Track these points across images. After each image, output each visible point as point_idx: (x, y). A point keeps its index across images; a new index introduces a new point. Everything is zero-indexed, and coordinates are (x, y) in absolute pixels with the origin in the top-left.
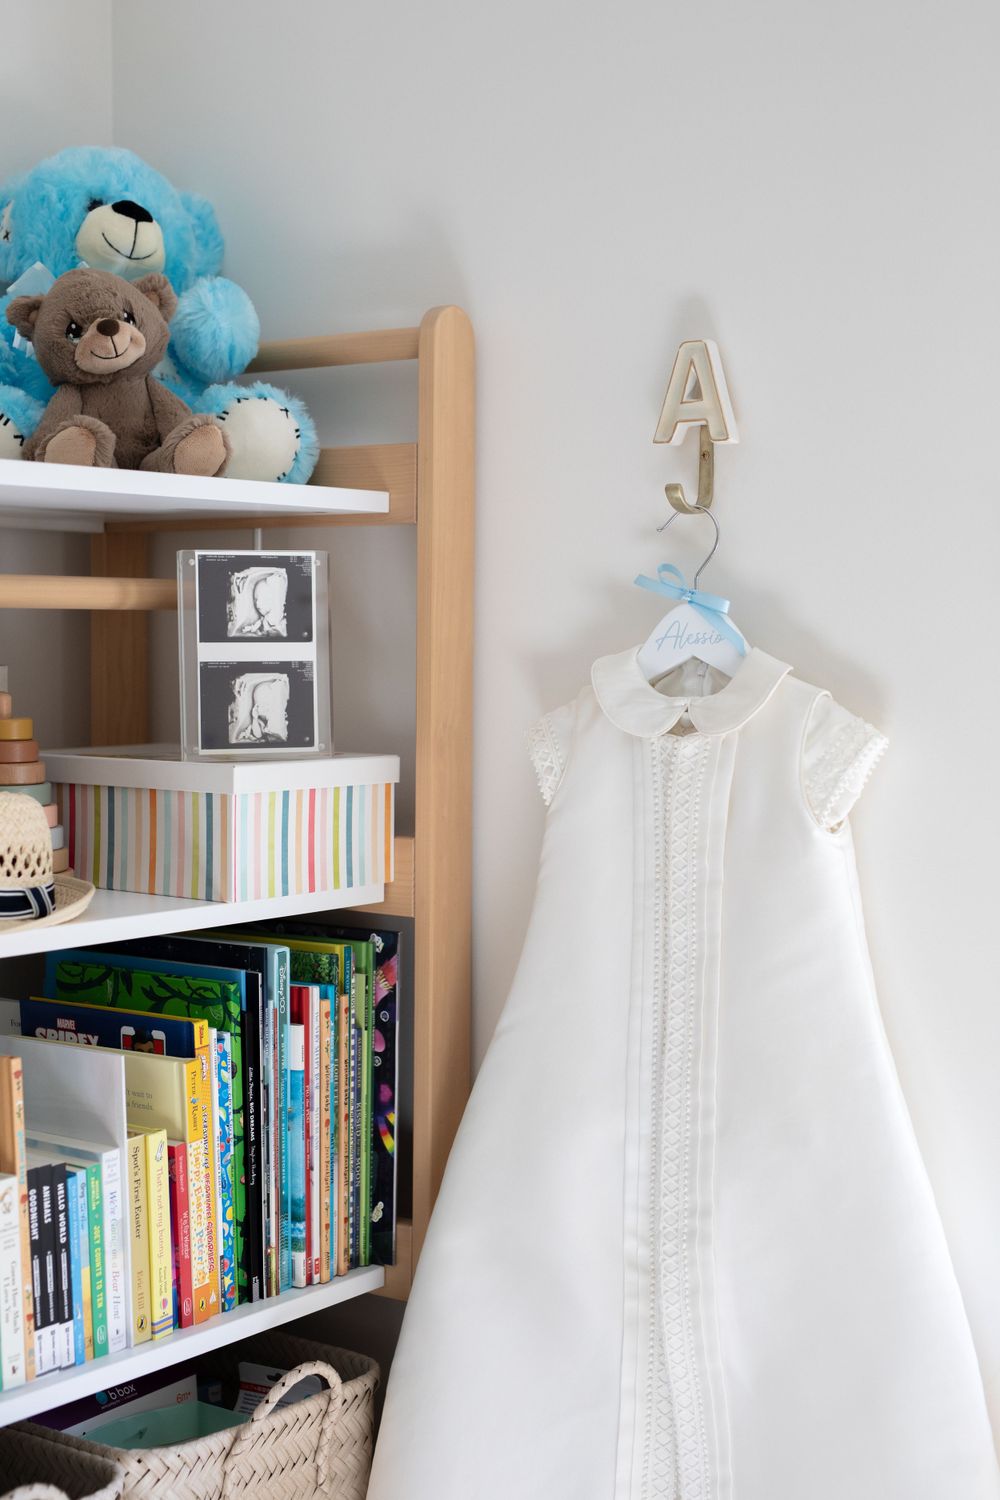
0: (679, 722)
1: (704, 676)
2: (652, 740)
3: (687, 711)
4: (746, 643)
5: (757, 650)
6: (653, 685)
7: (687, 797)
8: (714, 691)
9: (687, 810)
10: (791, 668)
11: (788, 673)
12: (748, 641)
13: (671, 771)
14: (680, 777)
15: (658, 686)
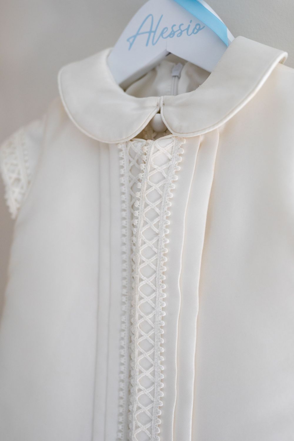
0: (150, 124)
1: (179, 77)
2: (120, 147)
3: (159, 112)
4: (228, 32)
5: (241, 39)
6: (125, 90)
7: (157, 210)
8: (191, 88)
9: (157, 226)
10: (284, 54)
11: (281, 62)
12: (230, 30)
13: (139, 180)
14: (149, 187)
15: (130, 89)
